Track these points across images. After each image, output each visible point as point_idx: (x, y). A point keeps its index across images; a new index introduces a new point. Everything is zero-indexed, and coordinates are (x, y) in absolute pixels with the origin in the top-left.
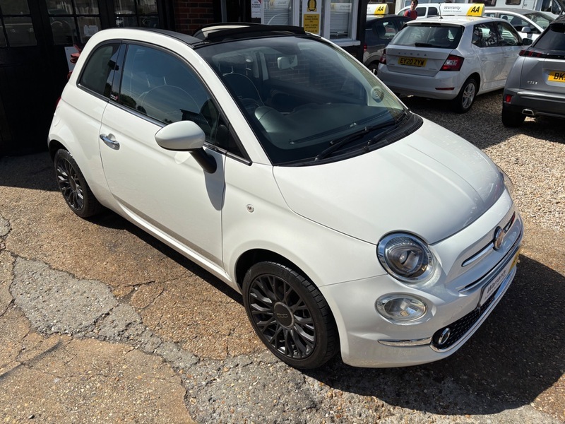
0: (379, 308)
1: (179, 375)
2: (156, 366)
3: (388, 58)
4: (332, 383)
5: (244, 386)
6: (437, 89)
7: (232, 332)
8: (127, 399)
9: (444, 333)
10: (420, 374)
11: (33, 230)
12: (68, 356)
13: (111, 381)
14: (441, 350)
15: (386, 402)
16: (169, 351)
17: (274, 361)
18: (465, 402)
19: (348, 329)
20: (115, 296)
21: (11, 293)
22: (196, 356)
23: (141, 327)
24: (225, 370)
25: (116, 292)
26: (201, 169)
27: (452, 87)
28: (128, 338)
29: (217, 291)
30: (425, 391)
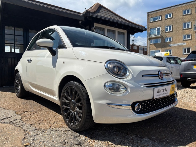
1: (25, 133)
2: (17, 130)
5: (51, 136)
7: (55, 122)
15: (114, 144)
16: (26, 126)
17: (68, 130)
18: (152, 145)
19: (94, 100)
20: (16, 114)
22: (36, 128)
23: (19, 121)
24: (46, 132)
30: (134, 141)
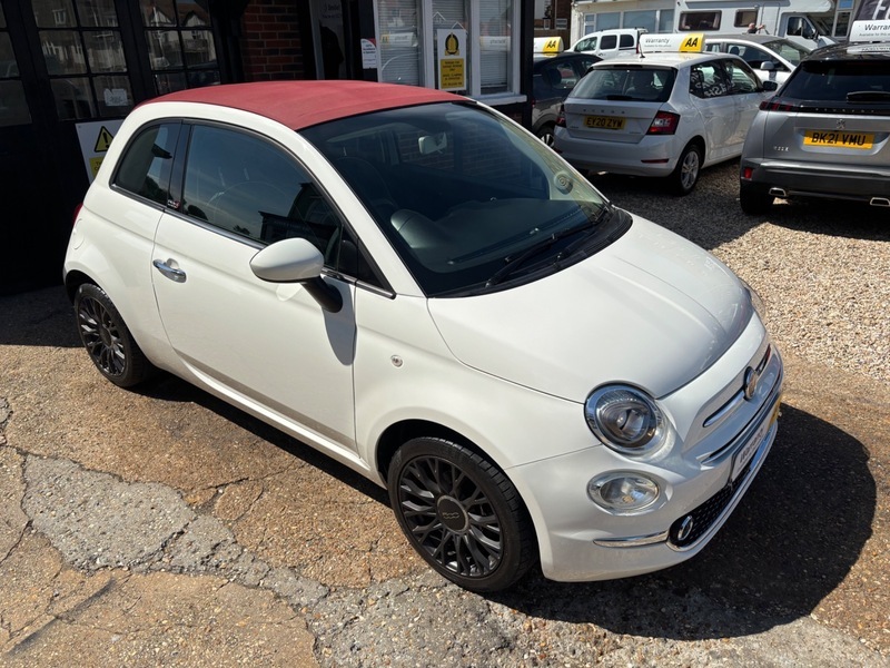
0: (593, 493)
1: (301, 615)
2: (265, 605)
3: (568, 118)
4: (529, 610)
5: (401, 624)
6: (643, 161)
7: (374, 546)
8: (227, 657)
9: (684, 525)
10: (653, 586)
11: (47, 412)
12: (128, 600)
13: (199, 633)
14: (682, 549)
15: (609, 630)
16: (283, 582)
17: (442, 584)
18: (720, 622)
19: (550, 528)
20: (190, 505)
21: (24, 511)
22: (324, 585)
23: (235, 549)
24: (371, 602)
25: (190, 499)
26: (319, 306)
27: (665, 158)
28: (217, 566)
29: (345, 486)
30: (663, 610)
